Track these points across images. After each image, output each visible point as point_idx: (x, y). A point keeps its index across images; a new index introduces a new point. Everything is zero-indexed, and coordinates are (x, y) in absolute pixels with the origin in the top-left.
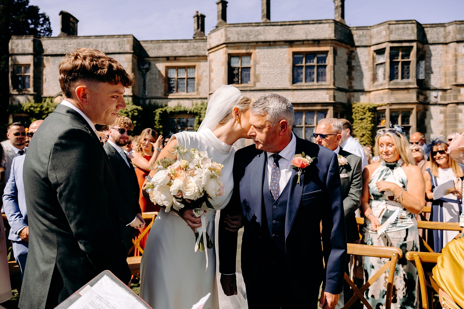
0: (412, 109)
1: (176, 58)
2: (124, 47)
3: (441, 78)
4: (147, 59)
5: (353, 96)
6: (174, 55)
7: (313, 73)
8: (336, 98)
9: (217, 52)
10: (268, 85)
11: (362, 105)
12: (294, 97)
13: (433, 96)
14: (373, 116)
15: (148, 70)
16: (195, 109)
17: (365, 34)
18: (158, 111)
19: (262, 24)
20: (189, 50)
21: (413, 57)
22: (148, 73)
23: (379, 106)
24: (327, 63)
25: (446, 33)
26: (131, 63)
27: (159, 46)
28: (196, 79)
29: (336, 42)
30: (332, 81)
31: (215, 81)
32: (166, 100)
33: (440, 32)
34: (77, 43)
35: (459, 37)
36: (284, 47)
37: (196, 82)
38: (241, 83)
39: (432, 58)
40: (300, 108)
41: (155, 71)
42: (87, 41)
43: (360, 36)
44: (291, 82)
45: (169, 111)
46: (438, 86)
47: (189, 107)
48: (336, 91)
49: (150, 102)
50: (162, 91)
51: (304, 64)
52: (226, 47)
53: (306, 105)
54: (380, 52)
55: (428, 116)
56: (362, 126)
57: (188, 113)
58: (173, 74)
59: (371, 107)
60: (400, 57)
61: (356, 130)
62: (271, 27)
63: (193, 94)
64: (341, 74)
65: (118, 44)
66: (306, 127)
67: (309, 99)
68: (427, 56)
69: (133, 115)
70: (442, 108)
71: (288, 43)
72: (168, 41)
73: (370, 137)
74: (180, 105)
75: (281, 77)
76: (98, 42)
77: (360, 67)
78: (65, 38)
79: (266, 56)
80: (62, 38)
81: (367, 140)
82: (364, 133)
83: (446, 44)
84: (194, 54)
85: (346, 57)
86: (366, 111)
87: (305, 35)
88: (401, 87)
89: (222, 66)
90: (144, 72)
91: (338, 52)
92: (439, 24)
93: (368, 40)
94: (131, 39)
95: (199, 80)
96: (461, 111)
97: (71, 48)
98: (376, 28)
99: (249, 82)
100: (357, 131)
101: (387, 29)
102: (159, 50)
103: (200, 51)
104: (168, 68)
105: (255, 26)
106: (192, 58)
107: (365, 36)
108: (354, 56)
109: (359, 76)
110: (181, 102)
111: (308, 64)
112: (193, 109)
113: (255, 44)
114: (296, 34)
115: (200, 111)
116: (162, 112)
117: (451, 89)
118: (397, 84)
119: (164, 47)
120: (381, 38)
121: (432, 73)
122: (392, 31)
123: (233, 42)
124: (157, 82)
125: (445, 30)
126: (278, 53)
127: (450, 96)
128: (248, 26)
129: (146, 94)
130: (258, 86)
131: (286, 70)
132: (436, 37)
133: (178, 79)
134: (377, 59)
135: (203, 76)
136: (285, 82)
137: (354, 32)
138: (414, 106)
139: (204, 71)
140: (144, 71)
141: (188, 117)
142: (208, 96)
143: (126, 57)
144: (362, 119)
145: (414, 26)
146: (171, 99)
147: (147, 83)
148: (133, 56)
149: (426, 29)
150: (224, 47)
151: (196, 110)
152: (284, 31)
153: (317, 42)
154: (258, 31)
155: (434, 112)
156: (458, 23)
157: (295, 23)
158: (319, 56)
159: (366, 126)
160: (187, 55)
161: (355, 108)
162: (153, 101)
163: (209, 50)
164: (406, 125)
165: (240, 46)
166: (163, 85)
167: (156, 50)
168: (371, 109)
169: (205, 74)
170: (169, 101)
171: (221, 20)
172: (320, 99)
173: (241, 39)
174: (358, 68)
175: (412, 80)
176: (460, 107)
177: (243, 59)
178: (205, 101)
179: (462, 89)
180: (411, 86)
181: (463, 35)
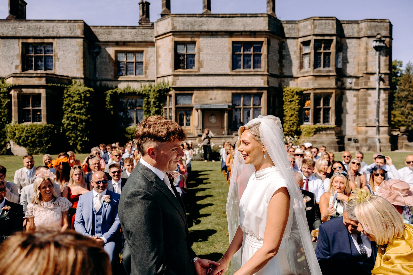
0: (332, 93)
1: (125, 43)
2: (75, 31)
3: (355, 67)
4: (97, 43)
5: (284, 81)
6: (123, 40)
7: (250, 60)
8: (270, 83)
9: (164, 39)
10: (211, 70)
11: (291, 90)
12: (233, 82)
13: (349, 82)
14: (300, 99)
15: (98, 53)
16: (144, 90)
17: (293, 27)
18: (109, 92)
19: (205, 16)
20: (137, 36)
21: (333, 49)
22: (98, 57)
23: (305, 90)
24: (262, 52)
25: (359, 29)
26: (82, 47)
27: (109, 32)
28: (144, 63)
29: (269, 34)
30: (266, 68)
31: (162, 65)
32: (116, 82)
33: (354, 28)
34: (27, 26)
35: (369, 33)
36: (224, 36)
37: (144, 66)
38: (187, 68)
39: (348, 50)
40: (239, 91)
41: (105, 55)
42: (38, 24)
43: (289, 29)
44: (231, 68)
45: (119, 92)
46: (352, 74)
47: (137, 88)
48: (269, 77)
49: (101, 84)
50: (112, 73)
51: (242, 52)
52: (173, 35)
53: (244, 89)
54: (306, 44)
55: (344, 99)
56: (291, 108)
57: (137, 94)
58: (122, 58)
59: (298, 91)
60: (322, 49)
61: (286, 110)
62: (213, 19)
63: (142, 77)
64: (274, 62)
65: (69, 29)
66: (244, 108)
67: (247, 83)
68: (344, 48)
69: (85, 96)
70: (355, 92)
71: (228, 34)
72: (117, 27)
73: (297, 117)
74: (129, 87)
75: (222, 63)
76: (49, 26)
77: (290, 56)
78: (16, 21)
79: (209, 44)
80: (12, 21)
81: (295, 120)
82: (293, 113)
83: (359, 38)
84: (142, 40)
85: (277, 47)
86: (294, 94)
87: (243, 27)
88: (323, 74)
89: (169, 52)
90: (95, 56)
91: (271, 43)
92: (354, 21)
93: (296, 33)
94: (82, 24)
95: (147, 64)
96: (370, 95)
97: (21, 30)
98: (303, 22)
99: (193, 68)
100: (287, 112)
101: (312, 24)
102: (108, 35)
103: (148, 38)
104: (117, 52)
105: (199, 17)
106: (140, 44)
107: (294, 29)
108: (285, 46)
109: (288, 64)
110: (131, 84)
111: (246, 52)
112: (141, 91)
113: (199, 33)
114: (236, 25)
115: (148, 92)
116: (112, 93)
117: (362, 77)
118: (320, 71)
119: (113, 32)
120: (307, 31)
121: (348, 63)
122: (316, 26)
123: (179, 31)
124: (107, 65)
125: (358, 26)
126: (219, 42)
127: (362, 82)
128: (193, 17)
129: (97, 76)
130: (202, 71)
131: (226, 57)
132: (351, 32)
133: (127, 62)
134: (303, 49)
135: (151, 60)
136: (226, 68)
137: (284, 25)
138: (334, 91)
139: (151, 56)
140: (94, 54)
141: (136, 98)
142: (155, 79)
143: (77, 42)
144: (291, 101)
145: (334, 22)
146: (121, 81)
147: (97, 66)
148: (84, 41)
149: (343, 25)
150: (171, 35)
151: (145, 92)
152: (225, 22)
153: (253, 33)
154: (202, 21)
155: (349, 96)
156: (368, 21)
157: (234, 15)
158: (255, 45)
159: (294, 107)
160: (136, 41)
161: (286, 92)
162: (104, 83)
163: (156, 37)
164: (327, 107)
165: (186, 35)
166: (113, 68)
167: (106, 35)
168: (298, 93)
169: (152, 58)
170: (119, 83)
171: (165, 8)
172: (255, 83)
173: (186, 29)
174: (288, 57)
175: (332, 68)
176: (370, 92)
177: (188, 46)
178: (153, 83)
179: (372, 77)
180: (331, 74)
181: (373, 31)
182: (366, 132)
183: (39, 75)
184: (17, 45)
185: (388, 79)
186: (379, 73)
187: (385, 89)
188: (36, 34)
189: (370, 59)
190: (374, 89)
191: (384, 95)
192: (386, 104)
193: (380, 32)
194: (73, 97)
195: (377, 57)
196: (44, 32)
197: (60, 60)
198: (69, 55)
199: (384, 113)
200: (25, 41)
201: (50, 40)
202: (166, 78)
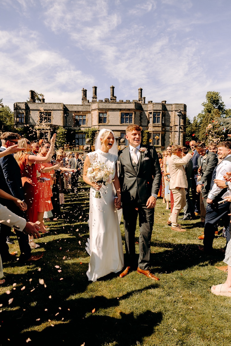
2: (60, 108)
4: (67, 112)
6: (78, 111)
7: (128, 120)
9: (95, 111)
10: (113, 124)
11: (144, 131)
12: (121, 128)
13: (168, 128)
14: (147, 135)
15: (68, 116)
19: (111, 103)
20: (84, 109)
21: (161, 116)
23: (150, 132)
24: (132, 117)
26: (63, 114)
27: (73, 107)
29: (135, 110)
30: (134, 122)
31: (94, 121)
32: (75, 127)
33: (170, 107)
36: (118, 111)
37: (86, 121)
38: (103, 123)
40: (123, 132)
41: (71, 116)
43: (145, 107)
44: (121, 123)
45: (76, 132)
46: (169, 125)
47: (83, 130)
49: (69, 128)
50: (73, 124)
51: (125, 117)
52: (98, 110)
54: (151, 113)
55: (166, 135)
57: (83, 132)
58: (77, 118)
59: (147, 132)
60: (157, 116)
62: (114, 104)
63: (85, 126)
64: (137, 120)
65: (58, 106)
68: (166, 115)
69: (64, 133)
70: (170, 133)
72: (75, 105)
75: (117, 121)
76: (50, 106)
79: (112, 114)
81: (145, 143)
82: (145, 141)
83: (172, 111)
84: (86, 111)
85: (139, 114)
86: (145, 133)
87: (125, 107)
88: (157, 126)
89: (97, 116)
90: (66, 117)
91: (136, 113)
92: (171, 104)
93: (147, 109)
94: (63, 105)
96: (176, 134)
99: (106, 123)
101: (152, 106)
103: (88, 110)
104: (75, 115)
105: (108, 103)
108: (143, 113)
109: (144, 121)
111: (126, 117)
112: (85, 131)
113: (108, 110)
114: (122, 106)
117: (173, 127)
118: (155, 124)
120: (151, 108)
122: (154, 107)
123: (101, 108)
125: (172, 106)
126: (116, 113)
127: (173, 129)
128: (106, 103)
129: (67, 125)
130: (109, 124)
131: (119, 118)
132: (169, 109)
133: (79, 119)
134: (150, 115)
135: (89, 119)
136: (118, 123)
137: (142, 106)
138: (161, 132)
139: (89, 117)
141: (83, 134)
142: (91, 126)
143: (61, 112)
145: (161, 105)
147: (67, 121)
148: (63, 111)
149: (166, 106)
151: (87, 132)
153: (129, 110)
156: (176, 104)
158: (130, 114)
160: (83, 111)
162: (70, 128)
163: (91, 110)
164: (158, 138)
165: (103, 110)
166: (74, 122)
167: (71, 108)
171: (94, 95)
173: (103, 108)
175: (160, 123)
177: (104, 114)
178: (90, 128)
179: (176, 127)
180: (160, 125)
181: (177, 108)
183: (47, 125)
184: (38, 113)
185: (183, 128)
186: (179, 125)
187: (182, 132)
188: (45, 109)
189: (176, 119)
190: (177, 131)
191: (181, 134)
192: (182, 137)
193: (180, 109)
194: (60, 133)
195: (179, 119)
196: (48, 108)
197: (54, 119)
198: (58, 117)
199: (181, 141)
200: (40, 111)
201: (50, 111)
202: (95, 126)
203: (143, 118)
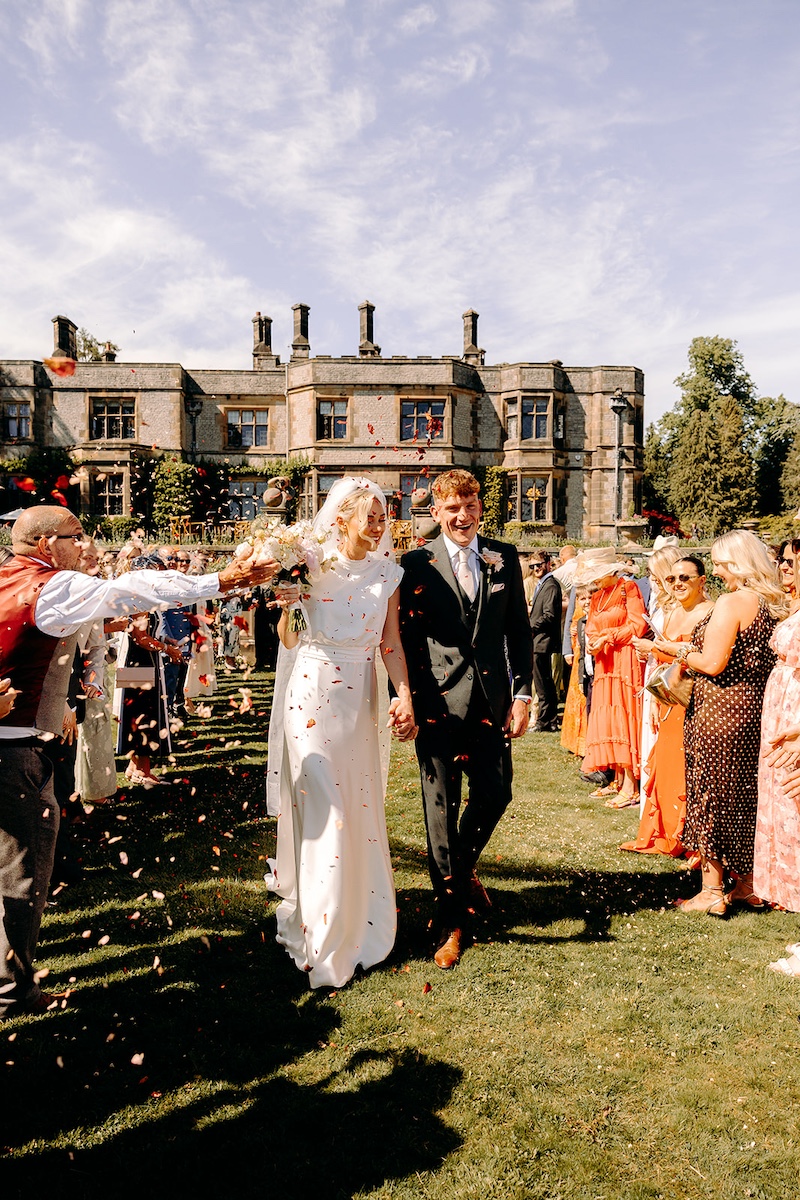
0: (549, 475)
1: (241, 398)
2: (169, 381)
3: (585, 438)
4: (198, 397)
5: (478, 457)
6: (237, 392)
7: (427, 427)
8: (456, 459)
9: (301, 394)
10: (370, 441)
12: (402, 458)
13: (575, 459)
14: (501, 483)
15: (198, 412)
16: (269, 469)
17: (494, 377)
19: (361, 362)
20: (259, 386)
21: (549, 412)
23: (510, 471)
24: (444, 415)
25: (592, 380)
26: (179, 404)
27: (216, 379)
28: (269, 427)
29: (455, 388)
30: (451, 437)
31: (298, 431)
32: (227, 456)
33: (585, 378)
34: (98, 372)
35: (605, 387)
36: (389, 392)
37: (269, 431)
38: (335, 438)
40: (410, 472)
41: (210, 412)
42: (114, 370)
43: (488, 380)
44: (399, 438)
45: (231, 472)
46: (581, 447)
47: (259, 466)
48: (455, 451)
49: (202, 457)
50: (220, 443)
51: (415, 415)
52: (314, 389)
53: (418, 468)
54: (512, 401)
55: (569, 485)
57: (258, 475)
58: (236, 419)
60: (535, 410)
62: (374, 366)
63: (266, 449)
64: (463, 429)
65: (160, 377)
68: (569, 408)
69: (185, 477)
70: (586, 475)
71: (395, 388)
72: (228, 372)
74: (247, 463)
75: (385, 431)
76: (131, 373)
79: (367, 403)
83: (592, 394)
84: (266, 393)
85: (469, 406)
87: (416, 378)
88: (535, 448)
89: (309, 412)
90: (195, 416)
91: (458, 401)
92: (584, 368)
93: (499, 385)
94: (179, 371)
95: (273, 429)
96: (607, 480)
97: (89, 379)
98: (507, 369)
99: (344, 437)
101: (519, 373)
102: (215, 385)
103: (275, 389)
104: (228, 410)
106: (264, 398)
107: (493, 380)
108: (485, 403)
109: (486, 431)
110: (247, 459)
111: (420, 415)
112: (265, 470)
113: (352, 387)
114: (405, 376)
115: (276, 472)
117: (597, 452)
118: (529, 443)
119: (222, 380)
120: (512, 384)
121: (575, 430)
122: (525, 376)
123: (324, 383)
125: (590, 376)
126: (382, 400)
127: (596, 460)
128: (343, 363)
129: (197, 447)
130: (357, 442)
131: (392, 421)
132: (581, 385)
133: (243, 426)
134: (508, 410)
135: (280, 424)
136: (392, 438)
137: (480, 373)
138: (551, 473)
139: (280, 417)
140: (194, 413)
141: (256, 481)
142: (287, 452)
143: (171, 396)
145: (552, 370)
147: (198, 431)
148: (181, 394)
149: (570, 374)
150: (311, 389)
151: (270, 471)
152: (390, 372)
153: (431, 388)
154: (356, 371)
155: (577, 480)
156: (605, 368)
158: (433, 404)
159: (493, 496)
160: (257, 393)
162: (207, 457)
163: (288, 389)
164: (541, 496)
165: (333, 389)
167: (213, 384)
168: (500, 474)
169: (282, 421)
171: (299, 335)
172: (435, 460)
173: (334, 380)
175: (549, 439)
176: (606, 474)
177: (336, 405)
178: (283, 459)
179: (608, 452)
180: (546, 447)
181: (611, 384)
182: (601, 533)
183: (120, 446)
184: (82, 400)
185: (633, 455)
186: (620, 446)
187: (629, 471)
188: (111, 385)
189: (606, 425)
190: (612, 470)
191: (627, 480)
192: (629, 492)
193: (620, 386)
194: (167, 479)
195: (617, 422)
196: (123, 381)
197: (146, 423)
198: (160, 416)
199: (627, 506)
200: (94, 394)
201: (132, 394)
202: (303, 452)
203: (485, 421)
